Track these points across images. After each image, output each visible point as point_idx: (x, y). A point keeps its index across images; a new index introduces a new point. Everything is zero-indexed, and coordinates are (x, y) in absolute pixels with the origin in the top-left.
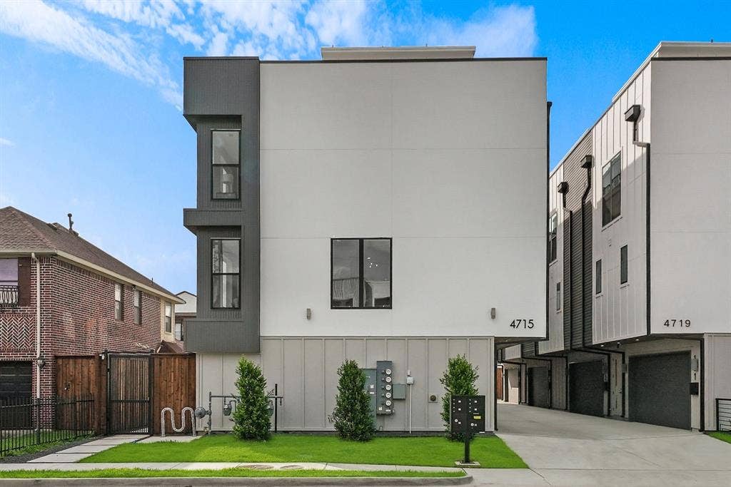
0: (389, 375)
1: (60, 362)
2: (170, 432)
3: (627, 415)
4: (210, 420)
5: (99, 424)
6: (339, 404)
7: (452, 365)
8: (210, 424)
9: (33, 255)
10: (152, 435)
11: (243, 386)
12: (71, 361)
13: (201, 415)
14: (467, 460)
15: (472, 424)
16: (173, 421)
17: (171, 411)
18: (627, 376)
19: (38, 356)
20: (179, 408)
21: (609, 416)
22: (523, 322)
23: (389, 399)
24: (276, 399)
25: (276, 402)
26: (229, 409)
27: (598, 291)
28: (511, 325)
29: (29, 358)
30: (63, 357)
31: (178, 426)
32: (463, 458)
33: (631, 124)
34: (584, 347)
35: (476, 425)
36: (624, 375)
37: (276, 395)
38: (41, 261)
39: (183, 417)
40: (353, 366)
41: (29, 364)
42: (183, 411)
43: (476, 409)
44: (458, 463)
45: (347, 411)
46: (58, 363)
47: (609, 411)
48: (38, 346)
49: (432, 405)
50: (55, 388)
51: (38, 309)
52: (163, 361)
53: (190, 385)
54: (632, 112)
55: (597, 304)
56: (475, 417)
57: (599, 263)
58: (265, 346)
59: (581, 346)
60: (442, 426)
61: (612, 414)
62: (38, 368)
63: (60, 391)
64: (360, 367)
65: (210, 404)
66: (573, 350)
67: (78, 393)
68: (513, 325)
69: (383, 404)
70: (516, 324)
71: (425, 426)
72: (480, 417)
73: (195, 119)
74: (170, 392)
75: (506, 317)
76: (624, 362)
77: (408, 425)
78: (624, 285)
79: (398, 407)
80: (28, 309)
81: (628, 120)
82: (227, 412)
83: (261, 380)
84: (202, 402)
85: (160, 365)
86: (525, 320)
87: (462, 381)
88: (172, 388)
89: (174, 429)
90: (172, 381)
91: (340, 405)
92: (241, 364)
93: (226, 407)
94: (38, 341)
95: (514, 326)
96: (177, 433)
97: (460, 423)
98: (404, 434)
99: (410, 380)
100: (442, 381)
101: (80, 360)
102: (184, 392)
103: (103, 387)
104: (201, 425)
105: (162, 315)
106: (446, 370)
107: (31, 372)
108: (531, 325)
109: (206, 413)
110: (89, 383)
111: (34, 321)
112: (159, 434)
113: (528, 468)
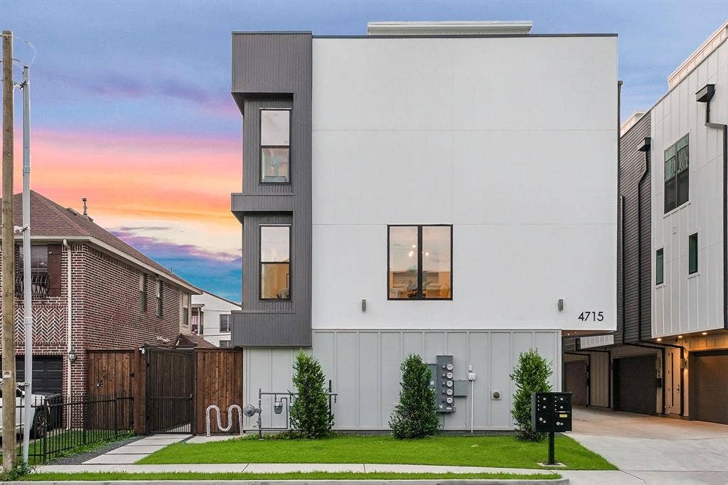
0: (450, 371)
1: (92, 356)
2: (215, 432)
3: (686, 414)
4: (260, 419)
5: (139, 424)
6: (402, 401)
7: (525, 361)
8: (259, 422)
9: (65, 242)
10: (195, 435)
11: (301, 382)
12: (104, 356)
13: (251, 414)
14: (552, 461)
15: (558, 423)
16: (219, 421)
17: (217, 409)
18: (686, 371)
19: (69, 350)
20: (224, 407)
21: (664, 414)
22: (592, 315)
23: (450, 396)
24: (330, 396)
25: (330, 399)
26: (280, 407)
27: (660, 281)
28: (579, 318)
29: (59, 352)
30: (94, 352)
31: (225, 424)
32: (547, 459)
33: (703, 105)
34: (640, 340)
35: (562, 424)
36: (682, 370)
37: (330, 391)
38: (72, 249)
39: (230, 416)
40: (418, 361)
41: (60, 358)
42: (230, 409)
43: (562, 407)
44: (541, 464)
45: (412, 409)
46: (90, 356)
47: (664, 409)
48: (70, 339)
49: (496, 403)
50: (87, 384)
51: (69, 300)
52: (206, 355)
53: (236, 381)
54: (705, 92)
55: (658, 295)
56: (561, 416)
57: (660, 252)
58: (316, 340)
59: (637, 340)
60: (511, 424)
61: (668, 412)
62: (69, 362)
63: (92, 388)
64: (423, 362)
65: (260, 402)
66: (625, 344)
67: (112, 391)
68: (581, 317)
69: (444, 402)
70: (585, 317)
71: (487, 425)
72: (566, 416)
73: (243, 99)
74: (215, 388)
75: (573, 310)
76: (682, 356)
77: (470, 425)
78: (692, 275)
79: (459, 405)
80: (58, 300)
81: (700, 100)
82: (278, 410)
83: (320, 376)
84: (250, 400)
85: (204, 359)
86: (594, 312)
87: (537, 377)
88: (217, 384)
89: (220, 428)
90: (217, 376)
91: (404, 403)
92: (299, 359)
93: (278, 404)
94: (70, 334)
95: (583, 318)
96: (222, 432)
97: (545, 422)
98: (466, 433)
99: (472, 376)
100: (512, 377)
101: (114, 355)
102: (229, 387)
103: (142, 384)
104: (249, 424)
105: (180, 307)
106: (518, 365)
107: (61, 366)
108: (600, 318)
109: (256, 411)
110: (123, 378)
111: (66, 313)
112: (203, 433)
113: (618, 469)
